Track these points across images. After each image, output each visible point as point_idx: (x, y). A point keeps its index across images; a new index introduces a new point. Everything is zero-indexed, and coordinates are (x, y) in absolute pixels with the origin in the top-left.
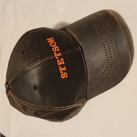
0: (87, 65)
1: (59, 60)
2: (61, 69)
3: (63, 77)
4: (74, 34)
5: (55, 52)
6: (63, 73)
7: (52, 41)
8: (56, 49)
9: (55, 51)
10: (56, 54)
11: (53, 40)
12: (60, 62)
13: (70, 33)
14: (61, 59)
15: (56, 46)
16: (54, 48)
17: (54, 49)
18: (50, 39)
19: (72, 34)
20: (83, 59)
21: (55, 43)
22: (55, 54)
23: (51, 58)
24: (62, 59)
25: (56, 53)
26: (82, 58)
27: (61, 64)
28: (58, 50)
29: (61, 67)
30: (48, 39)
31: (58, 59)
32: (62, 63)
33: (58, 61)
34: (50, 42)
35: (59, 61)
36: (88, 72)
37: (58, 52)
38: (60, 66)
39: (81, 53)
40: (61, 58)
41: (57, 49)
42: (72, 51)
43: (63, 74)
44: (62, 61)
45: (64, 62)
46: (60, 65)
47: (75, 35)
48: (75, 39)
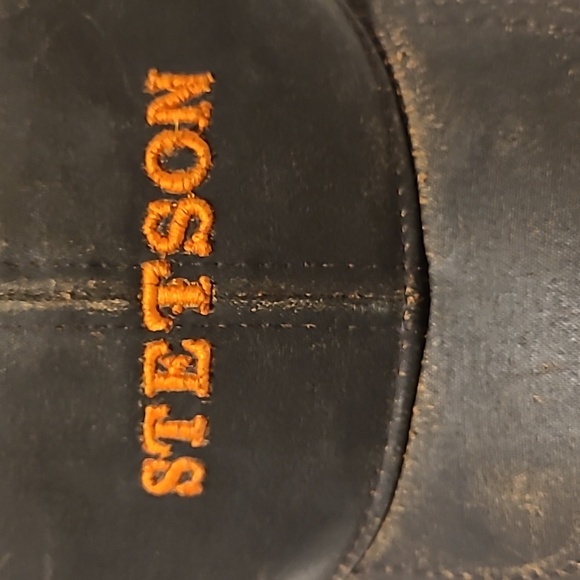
0: (408, 463)
1: (164, 349)
2: (158, 427)
3: (155, 480)
4: (422, 111)
5: (154, 257)
6: (170, 459)
7: (190, 115)
8: (176, 231)
9: (163, 247)
10: (161, 282)
11: (200, 116)
12: (172, 370)
13: (399, 75)
14: (187, 344)
15: (198, 192)
16: (165, 209)
17: (163, 224)
18: (178, 81)
19: (407, 95)
20: (399, 401)
21: (200, 149)
22: (150, 271)
23: (101, 305)
24: (201, 351)
25: (164, 272)
26: (393, 395)
27: (173, 383)
28: (199, 245)
29: (163, 411)
30: (160, 72)
31: (158, 336)
32: (180, 382)
33: (153, 350)
34: (163, 117)
35: (164, 357)
36: (394, 508)
37: (182, 267)
38: (163, 397)
39: (407, 317)
40: (195, 340)
41: (191, 226)
42: (320, 305)
43: (160, 465)
44: (194, 362)
45: (204, 380)
46: (162, 393)
47: (430, 130)
48: (414, 172)
